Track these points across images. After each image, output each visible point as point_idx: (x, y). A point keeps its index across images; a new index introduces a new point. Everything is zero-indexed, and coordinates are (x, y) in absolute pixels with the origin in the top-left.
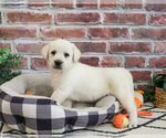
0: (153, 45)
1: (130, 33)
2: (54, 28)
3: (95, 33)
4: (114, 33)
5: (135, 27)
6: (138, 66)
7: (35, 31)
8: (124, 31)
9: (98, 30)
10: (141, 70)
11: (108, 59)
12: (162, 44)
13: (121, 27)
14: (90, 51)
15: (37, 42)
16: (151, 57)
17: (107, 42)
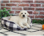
1: (41, 5)
2: (21, 4)
3: (32, 5)
4: (37, 5)
5: (43, 4)
6: (43, 14)
7: (16, 4)
8: (40, 5)
9: (33, 4)
11: (35, 12)
13: (39, 4)
14: (30, 10)
15: (17, 7)
17: (35, 8)
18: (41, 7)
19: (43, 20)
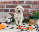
0: (32, 6)
6: (27, 12)
10: (28, 13)
12: (35, 6)
13: (22, 1)
14: (13, 7)
16: (31, 9)
18: (25, 5)
19: (27, 18)
